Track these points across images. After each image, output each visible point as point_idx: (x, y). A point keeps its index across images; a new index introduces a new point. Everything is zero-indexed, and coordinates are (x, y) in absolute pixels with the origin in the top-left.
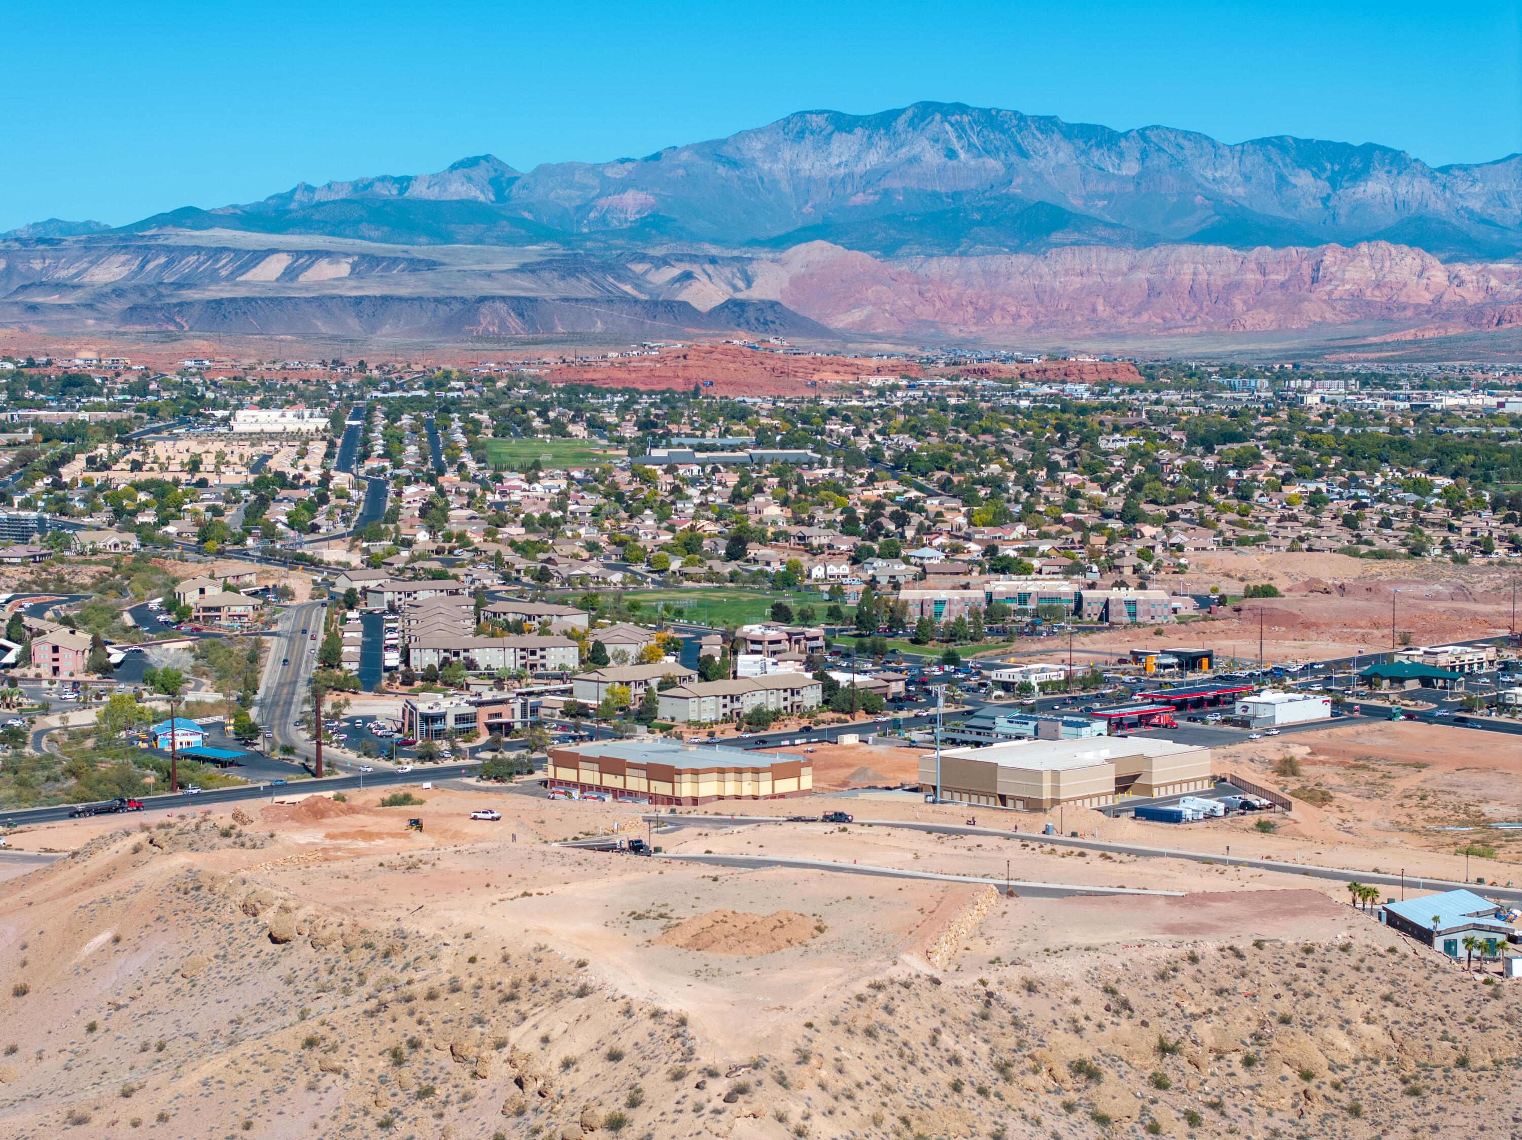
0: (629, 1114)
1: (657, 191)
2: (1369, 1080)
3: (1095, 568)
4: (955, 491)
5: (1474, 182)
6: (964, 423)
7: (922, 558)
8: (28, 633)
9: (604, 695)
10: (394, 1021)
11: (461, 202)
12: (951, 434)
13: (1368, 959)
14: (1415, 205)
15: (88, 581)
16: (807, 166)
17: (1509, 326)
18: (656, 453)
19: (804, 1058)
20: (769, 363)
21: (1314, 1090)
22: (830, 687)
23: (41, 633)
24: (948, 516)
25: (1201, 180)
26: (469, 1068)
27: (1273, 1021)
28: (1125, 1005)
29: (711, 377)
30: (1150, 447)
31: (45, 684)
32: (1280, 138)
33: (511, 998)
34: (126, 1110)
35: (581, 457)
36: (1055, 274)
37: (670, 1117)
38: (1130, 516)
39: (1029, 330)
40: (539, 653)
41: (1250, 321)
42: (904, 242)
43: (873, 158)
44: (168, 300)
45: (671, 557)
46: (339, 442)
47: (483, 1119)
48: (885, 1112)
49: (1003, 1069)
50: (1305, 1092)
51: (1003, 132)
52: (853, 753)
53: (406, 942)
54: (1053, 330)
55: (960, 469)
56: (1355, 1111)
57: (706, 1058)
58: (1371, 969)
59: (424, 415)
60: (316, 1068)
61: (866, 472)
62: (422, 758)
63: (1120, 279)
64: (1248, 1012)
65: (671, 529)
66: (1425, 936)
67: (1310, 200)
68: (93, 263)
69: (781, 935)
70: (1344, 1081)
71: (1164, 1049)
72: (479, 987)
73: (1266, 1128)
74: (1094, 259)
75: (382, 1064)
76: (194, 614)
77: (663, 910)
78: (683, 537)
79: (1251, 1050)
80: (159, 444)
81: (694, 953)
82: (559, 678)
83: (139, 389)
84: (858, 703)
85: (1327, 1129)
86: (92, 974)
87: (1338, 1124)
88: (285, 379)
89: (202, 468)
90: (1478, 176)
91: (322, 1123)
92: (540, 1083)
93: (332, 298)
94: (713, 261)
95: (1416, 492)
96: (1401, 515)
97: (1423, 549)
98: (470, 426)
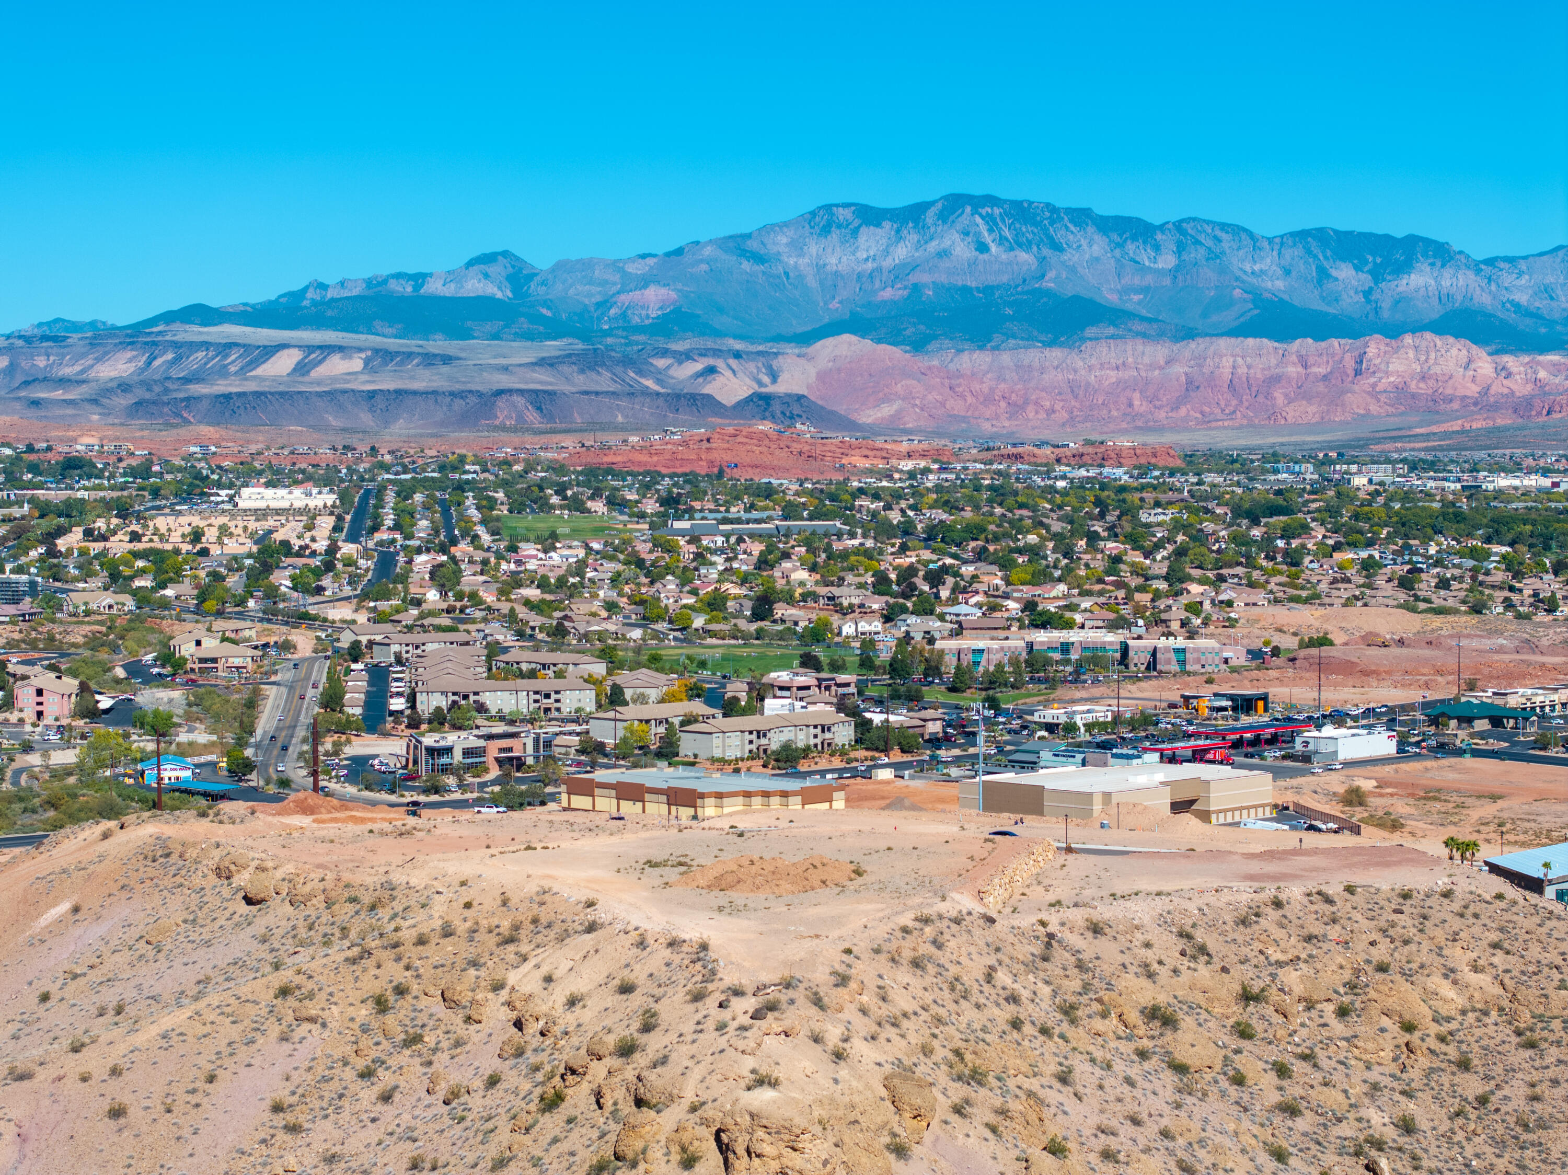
0: (643, 1039)
1: (680, 286)
2: (1478, 1032)
3: (1141, 622)
4: (991, 558)
5: (1520, 274)
6: (999, 499)
7: (957, 615)
8: (11, 680)
9: (621, 733)
10: (379, 967)
11: (478, 298)
12: (985, 509)
13: (1472, 906)
14: (1459, 298)
15: (80, 640)
16: (834, 260)
17: (1559, 416)
18: (678, 525)
19: (842, 980)
20: (796, 447)
21: (1418, 1042)
22: (863, 726)
23: (25, 677)
24: (985, 579)
25: (1239, 273)
26: (461, 1014)
27: (1369, 969)
28: (1203, 950)
29: (736, 460)
30: (1193, 519)
31: (28, 728)
32: (1321, 230)
33: (510, 940)
34: (74, 1064)
35: (598, 531)
36: (1090, 368)
37: (689, 1038)
38: (1176, 578)
39: (1064, 424)
40: (554, 696)
41: (1292, 413)
42: (935, 337)
43: (901, 252)
44: (175, 395)
45: (693, 615)
46: (348, 518)
47: (476, 1064)
48: (936, 1043)
49: (1068, 1011)
50: (1407, 1044)
51: (1035, 224)
52: (889, 788)
53: (395, 893)
54: (1089, 425)
55: (996, 539)
56: (1464, 1065)
57: (729, 978)
58: (1476, 916)
59: (438, 494)
60: (290, 1017)
61: (898, 542)
62: (426, 791)
63: (1157, 372)
64: (1340, 960)
65: (694, 592)
66: (1534, 885)
67: (1352, 293)
68: (98, 360)
69: (815, 877)
70: (1451, 1034)
71: (1247, 997)
72: (475, 931)
73: (1365, 1081)
74: (1130, 352)
75: (364, 1012)
76: (189, 665)
77: (682, 859)
78: (706, 599)
79: (1346, 999)
80: (161, 518)
81: (716, 892)
82: (576, 721)
83: (143, 471)
84: (892, 740)
85: (1433, 1084)
86: (47, 944)
87: (1445, 1079)
88: (294, 464)
89: (204, 539)
90: (1524, 268)
91: (295, 1075)
92: (541, 1023)
93: (344, 392)
94: (737, 355)
95: (1473, 558)
96: (1461, 579)
97: (1485, 606)
98: (484, 503)
